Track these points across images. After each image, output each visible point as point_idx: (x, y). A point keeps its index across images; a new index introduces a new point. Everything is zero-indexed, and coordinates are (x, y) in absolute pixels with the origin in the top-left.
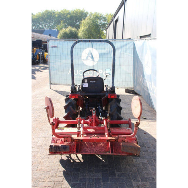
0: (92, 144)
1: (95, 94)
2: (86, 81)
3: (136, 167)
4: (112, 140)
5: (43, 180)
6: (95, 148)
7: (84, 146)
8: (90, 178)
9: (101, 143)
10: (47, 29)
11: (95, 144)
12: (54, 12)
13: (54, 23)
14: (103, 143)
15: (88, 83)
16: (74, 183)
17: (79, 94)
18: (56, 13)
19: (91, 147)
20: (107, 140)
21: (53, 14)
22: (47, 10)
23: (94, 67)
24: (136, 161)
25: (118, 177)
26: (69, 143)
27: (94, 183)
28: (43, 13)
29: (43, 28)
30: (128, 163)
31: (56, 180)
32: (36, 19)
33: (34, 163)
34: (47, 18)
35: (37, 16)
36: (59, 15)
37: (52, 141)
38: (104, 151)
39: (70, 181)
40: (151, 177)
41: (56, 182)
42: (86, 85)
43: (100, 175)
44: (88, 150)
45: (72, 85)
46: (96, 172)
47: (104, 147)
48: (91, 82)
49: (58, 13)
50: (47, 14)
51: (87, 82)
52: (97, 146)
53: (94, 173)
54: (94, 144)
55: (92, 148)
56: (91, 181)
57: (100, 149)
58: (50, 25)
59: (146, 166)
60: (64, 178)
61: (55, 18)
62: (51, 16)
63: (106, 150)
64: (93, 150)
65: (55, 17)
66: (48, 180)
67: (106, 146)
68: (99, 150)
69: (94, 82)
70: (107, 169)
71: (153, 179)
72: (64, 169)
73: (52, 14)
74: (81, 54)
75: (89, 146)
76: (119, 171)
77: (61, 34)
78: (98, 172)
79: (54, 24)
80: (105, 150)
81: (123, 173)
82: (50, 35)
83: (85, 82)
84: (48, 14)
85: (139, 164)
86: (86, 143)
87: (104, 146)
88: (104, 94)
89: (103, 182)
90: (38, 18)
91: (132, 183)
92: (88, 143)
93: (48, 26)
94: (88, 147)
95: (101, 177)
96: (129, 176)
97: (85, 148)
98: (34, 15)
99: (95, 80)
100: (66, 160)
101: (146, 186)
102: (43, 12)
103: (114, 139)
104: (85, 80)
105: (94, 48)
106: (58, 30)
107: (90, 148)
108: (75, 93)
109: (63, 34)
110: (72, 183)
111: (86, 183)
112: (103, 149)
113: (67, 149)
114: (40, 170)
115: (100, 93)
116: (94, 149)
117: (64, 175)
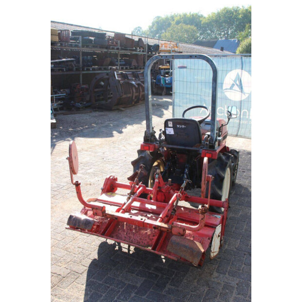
0: (134, 227)
1: (183, 148)
2: (170, 124)
3: (209, 287)
4: (162, 229)
5: (60, 264)
6: (134, 234)
8: (123, 281)
9: (147, 229)
10: (221, 39)
11: (138, 228)
12: (236, 11)
13: (234, 28)
14: (151, 230)
15: (174, 127)
16: (95, 280)
17: (157, 145)
18: (240, 12)
19: (129, 232)
20: (154, 226)
21: (235, 14)
22: (225, 8)
23: (242, 102)
24: (217, 277)
26: (102, 219)
27: (121, 290)
28: (219, 13)
29: (216, 38)
30: (199, 276)
31: (74, 269)
32: (207, 24)
33: (67, 237)
34: (225, 22)
35: (209, 19)
36: (243, 14)
37: (82, 210)
38: (146, 243)
39: (92, 276)
41: (73, 272)
42: (170, 131)
43: (140, 281)
44: (123, 236)
45: (147, 129)
46: (138, 275)
47: (149, 237)
48: (178, 126)
49: (244, 11)
50: (225, 15)
51: (172, 126)
52: (138, 233)
53: (134, 275)
54: (135, 229)
55: (129, 234)
56: (120, 286)
57: (141, 239)
58: (228, 32)
59: (227, 291)
60: (87, 270)
61: (236, 21)
62: (232, 16)
63: (150, 242)
64: (130, 237)
65: (238, 19)
66: (65, 266)
67: (154, 236)
68: (139, 240)
69: (183, 126)
70: (159, 276)
72: (96, 257)
73: (233, 14)
74: (224, 80)
75: (128, 230)
76: (174, 285)
77: (242, 47)
78: (141, 277)
79: (235, 31)
80: (148, 242)
81: (178, 290)
82: (222, 49)
83: (169, 126)
84: (227, 15)
85: (219, 283)
86: (125, 223)
87: (149, 235)
88: (197, 149)
89: (136, 293)
90: (210, 22)
92: (128, 224)
93: (224, 35)
94: (124, 231)
95: (138, 285)
97: (120, 231)
98: (205, 18)
99: (185, 124)
100: (111, 244)
102: (219, 11)
103: (165, 228)
104: (169, 122)
105: (245, 70)
106: (238, 40)
107: (126, 234)
108: (149, 143)
109: (247, 46)
110: (93, 280)
111: (111, 287)
112: (146, 240)
113: (89, 226)
114: (66, 250)
115: (192, 147)
116: (132, 236)
117: (90, 265)
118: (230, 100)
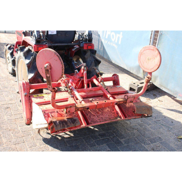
0: (97, 110)
3: (136, 129)
4: (120, 103)
6: (102, 115)
7: (89, 115)
11: (101, 110)
14: (109, 108)
19: (98, 114)
20: (115, 103)
25: (126, 145)
38: (113, 117)
40: (156, 136)
44: (97, 119)
46: (100, 145)
52: (104, 113)
53: (97, 146)
54: (99, 110)
55: (99, 116)
57: (109, 116)
59: (144, 127)
63: (115, 115)
64: (102, 118)
71: (160, 138)
75: (96, 114)
76: (123, 138)
78: (102, 144)
81: (128, 139)
85: (136, 125)
86: (89, 110)
87: (111, 111)
91: (145, 148)
92: (92, 110)
94: (94, 116)
96: (136, 140)
97: (92, 117)
100: (51, 138)
101: (159, 146)
103: (122, 101)
112: (112, 115)
113: (77, 122)
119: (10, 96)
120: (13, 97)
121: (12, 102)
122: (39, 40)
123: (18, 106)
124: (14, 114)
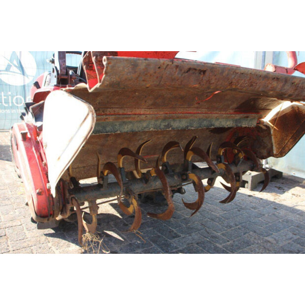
23: (26, 88)
118: (9, 85)
119: (12, 213)
120: (17, 213)
121: (14, 224)
122: (65, 77)
123: (25, 231)
124: (15, 248)
